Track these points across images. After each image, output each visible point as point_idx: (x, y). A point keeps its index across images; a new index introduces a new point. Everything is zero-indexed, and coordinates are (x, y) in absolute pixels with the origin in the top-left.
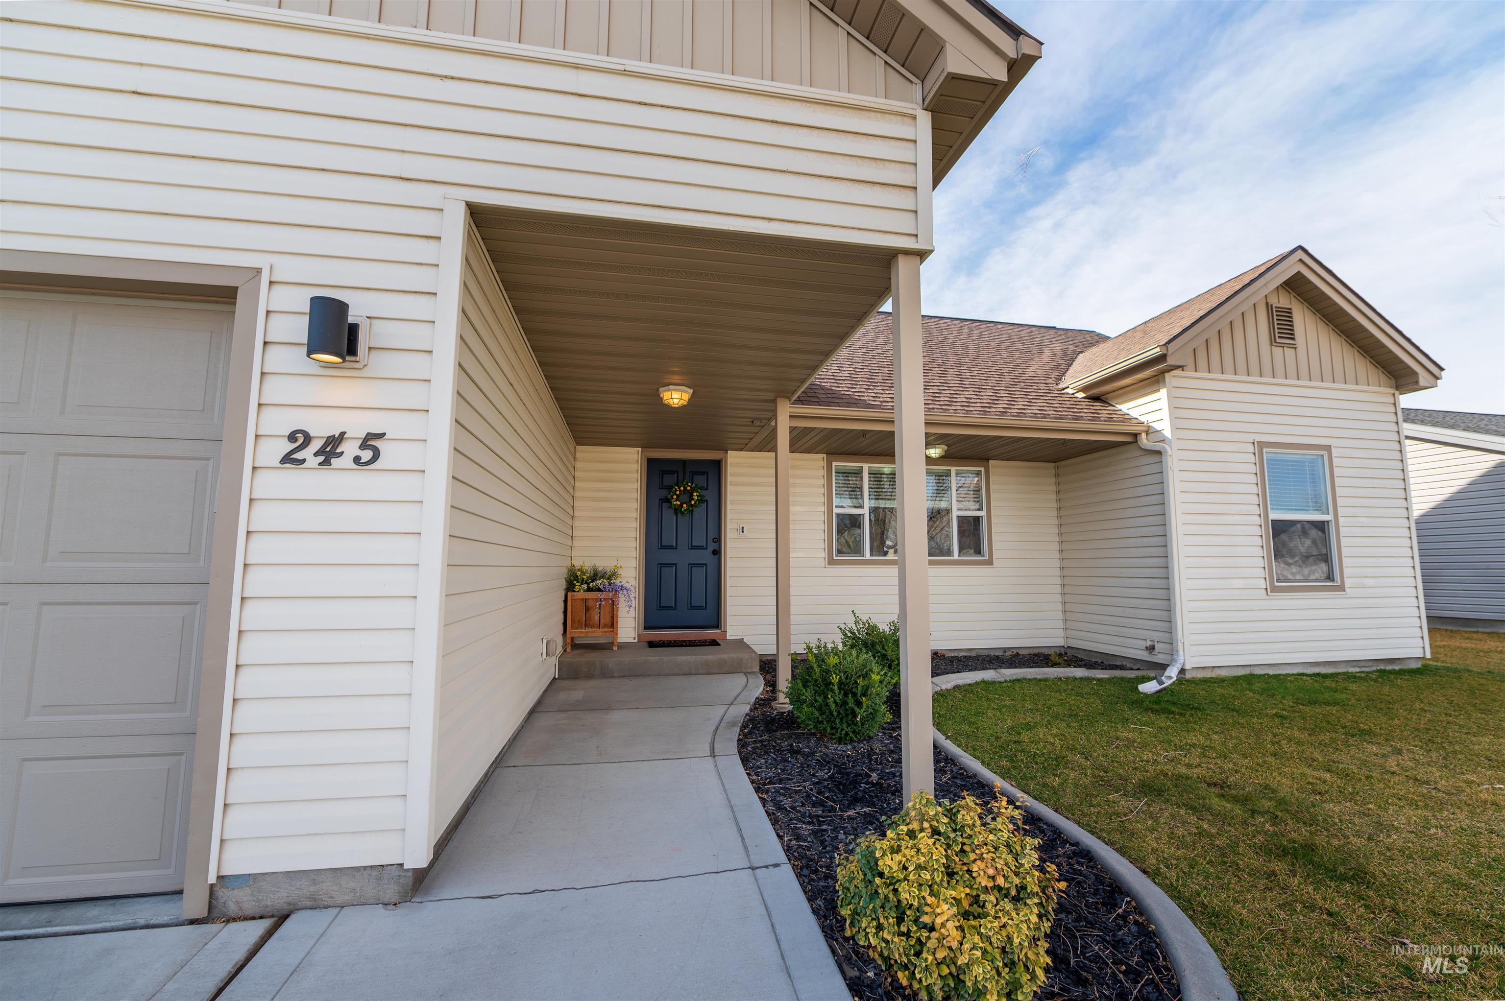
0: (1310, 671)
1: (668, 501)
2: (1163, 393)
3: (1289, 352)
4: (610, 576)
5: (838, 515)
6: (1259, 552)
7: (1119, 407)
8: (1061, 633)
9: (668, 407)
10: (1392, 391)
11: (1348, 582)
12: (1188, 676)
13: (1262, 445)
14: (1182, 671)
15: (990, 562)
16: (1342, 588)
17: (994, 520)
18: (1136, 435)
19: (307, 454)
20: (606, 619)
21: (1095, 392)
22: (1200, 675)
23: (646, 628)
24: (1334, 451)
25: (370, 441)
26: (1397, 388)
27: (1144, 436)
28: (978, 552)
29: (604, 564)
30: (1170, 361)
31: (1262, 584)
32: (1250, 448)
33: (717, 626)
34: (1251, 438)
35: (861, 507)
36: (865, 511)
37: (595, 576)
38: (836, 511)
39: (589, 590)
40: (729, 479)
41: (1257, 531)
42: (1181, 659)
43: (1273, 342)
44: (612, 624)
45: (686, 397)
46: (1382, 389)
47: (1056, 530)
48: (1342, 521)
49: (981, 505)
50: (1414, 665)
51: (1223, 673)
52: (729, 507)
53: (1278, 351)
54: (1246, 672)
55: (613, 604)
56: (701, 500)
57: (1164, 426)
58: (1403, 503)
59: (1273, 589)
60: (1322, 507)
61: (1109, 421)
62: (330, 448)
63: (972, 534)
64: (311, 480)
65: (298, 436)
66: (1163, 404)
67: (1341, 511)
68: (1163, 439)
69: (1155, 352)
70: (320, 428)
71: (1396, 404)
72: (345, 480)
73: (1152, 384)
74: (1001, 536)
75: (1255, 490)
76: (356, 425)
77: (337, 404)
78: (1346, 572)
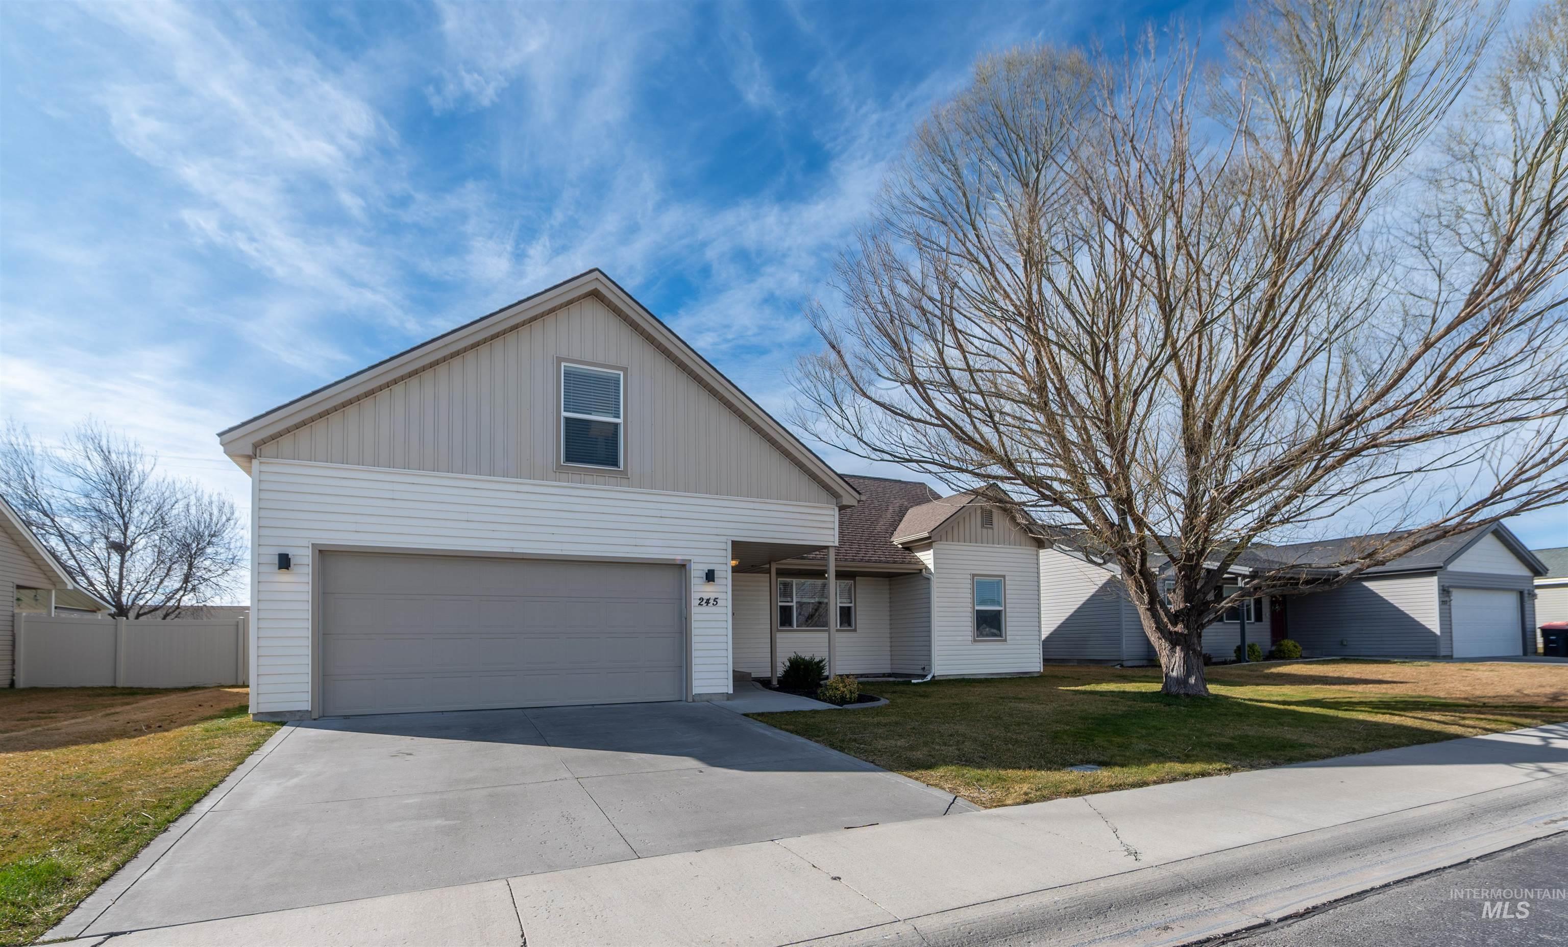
0: (989, 677)
2: (931, 551)
3: (990, 531)
5: (780, 606)
6: (970, 624)
7: (918, 554)
8: (889, 666)
10: (1036, 548)
11: (1008, 637)
12: (937, 678)
13: (974, 575)
14: (934, 677)
15: (855, 630)
16: (1005, 640)
17: (858, 609)
18: (921, 570)
19: (703, 602)
21: (906, 545)
22: (941, 678)
24: (1007, 578)
25: (715, 600)
26: (1039, 547)
27: (924, 570)
28: (850, 625)
30: (933, 539)
31: (970, 638)
32: (969, 577)
34: (969, 572)
35: (792, 602)
36: (794, 604)
38: (779, 604)
41: (970, 615)
42: (933, 671)
43: (983, 526)
46: (1033, 547)
47: (888, 613)
48: (1007, 610)
49: (851, 598)
50: (1036, 675)
51: (951, 678)
53: (985, 531)
54: (962, 677)
57: (931, 566)
58: (1037, 601)
59: (975, 641)
60: (999, 604)
61: (910, 563)
62: (708, 602)
63: (846, 616)
64: (704, 609)
65: (701, 599)
66: (931, 556)
67: (1007, 605)
68: (931, 573)
69: (927, 535)
70: (706, 597)
71: (1037, 555)
72: (710, 609)
73: (928, 546)
74: (861, 617)
75: (970, 596)
76: (713, 596)
77: (709, 591)
78: (1008, 633)
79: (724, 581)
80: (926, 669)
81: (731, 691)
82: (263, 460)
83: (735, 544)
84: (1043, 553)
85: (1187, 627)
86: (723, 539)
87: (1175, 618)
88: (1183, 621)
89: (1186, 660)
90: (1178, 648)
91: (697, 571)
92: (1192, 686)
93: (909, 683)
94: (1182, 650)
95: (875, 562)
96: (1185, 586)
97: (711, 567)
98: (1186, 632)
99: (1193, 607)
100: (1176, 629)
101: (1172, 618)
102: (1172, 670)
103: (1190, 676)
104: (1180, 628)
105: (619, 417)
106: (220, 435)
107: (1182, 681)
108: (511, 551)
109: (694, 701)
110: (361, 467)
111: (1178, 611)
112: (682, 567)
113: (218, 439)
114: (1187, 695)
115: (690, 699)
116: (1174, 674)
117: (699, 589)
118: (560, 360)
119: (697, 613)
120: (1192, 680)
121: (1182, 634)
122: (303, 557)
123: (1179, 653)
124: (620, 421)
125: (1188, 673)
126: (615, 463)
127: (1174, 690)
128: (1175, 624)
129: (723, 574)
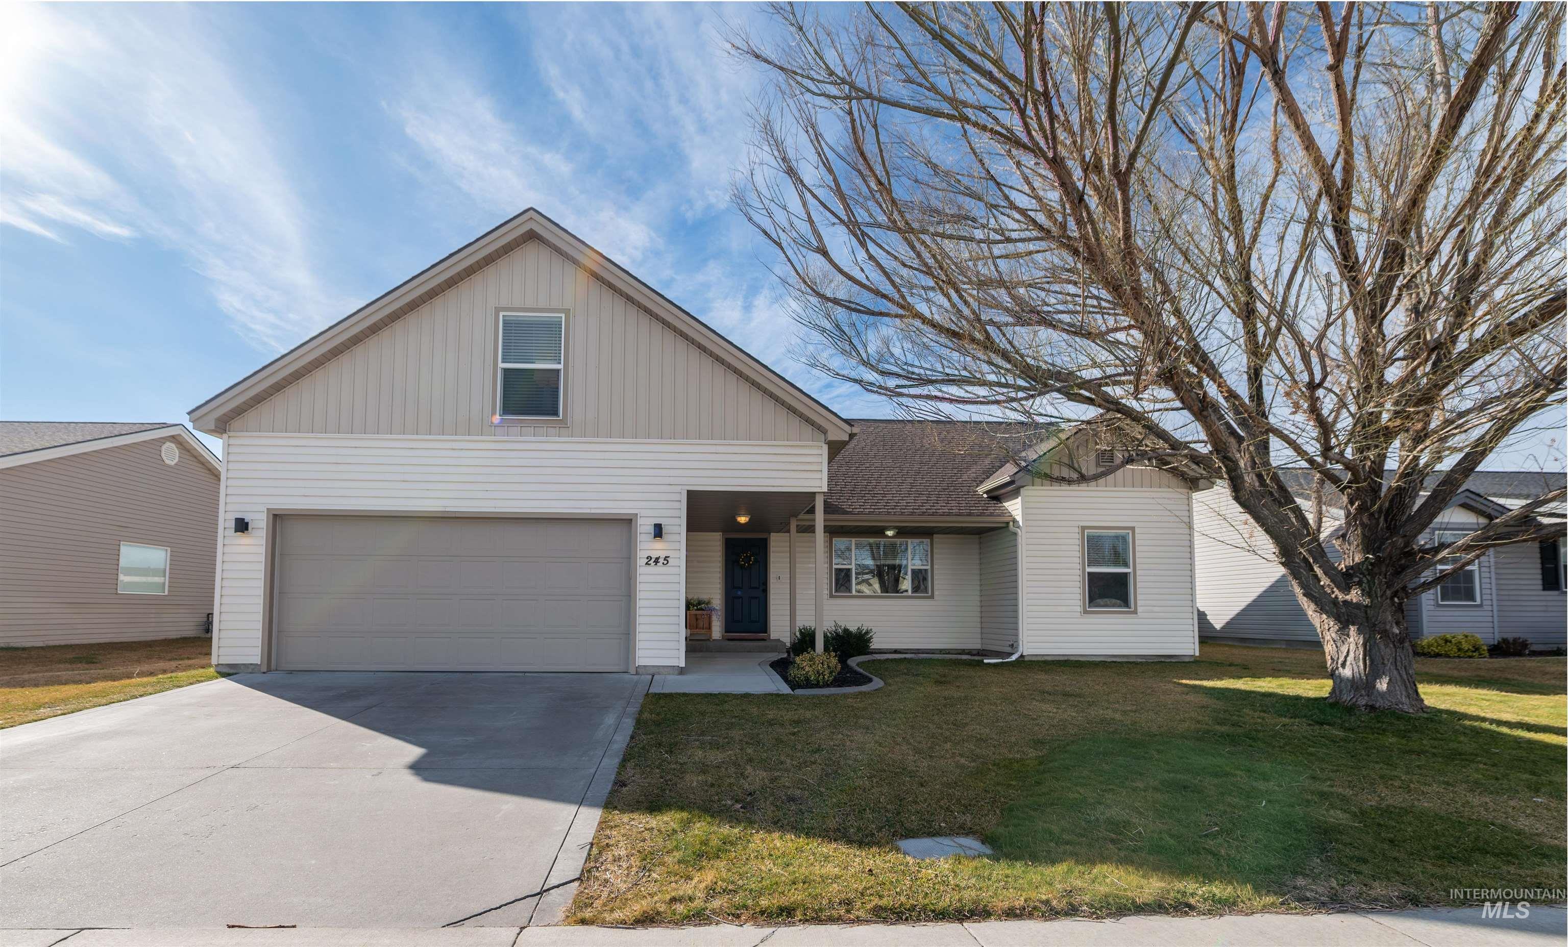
0: (1109, 660)
1: (738, 562)
2: (1019, 500)
4: (708, 603)
5: (836, 569)
6: (1078, 591)
7: (1001, 504)
8: (979, 641)
9: (739, 523)
10: (1186, 491)
11: (1140, 609)
12: (1026, 659)
13: (1083, 528)
14: (1022, 656)
15: (932, 597)
16: (1135, 614)
17: (935, 572)
18: (1008, 523)
19: (651, 562)
20: (706, 625)
21: (991, 494)
22: (1034, 659)
23: (726, 632)
24: (1137, 531)
25: (666, 558)
26: (1191, 489)
27: (1011, 523)
28: (926, 591)
29: (704, 597)
30: (1017, 484)
31: (1079, 609)
32: (1077, 530)
33: (766, 632)
34: (1077, 524)
35: (851, 564)
36: (853, 567)
37: (700, 603)
38: (835, 567)
39: (698, 610)
40: (772, 549)
41: (1078, 578)
42: (1021, 649)
43: (1098, 464)
44: (710, 628)
45: (747, 519)
46: (1179, 490)
47: (978, 578)
48: (1138, 573)
49: (927, 563)
50: (1187, 660)
51: (1049, 658)
52: (772, 565)
54: (1066, 658)
55: (710, 617)
56: (756, 561)
57: (1019, 518)
58: (1189, 561)
59: (1085, 612)
60: (1126, 565)
61: (991, 515)
62: (657, 561)
63: (921, 581)
64: (652, 569)
65: (649, 558)
66: (1019, 506)
67: (1138, 567)
68: (1019, 527)
69: (1008, 479)
70: (654, 555)
71: (1189, 499)
72: (660, 569)
73: (1016, 493)
74: (940, 582)
75: (1079, 554)
76: (662, 555)
77: (658, 548)
78: (1139, 603)
79: (676, 537)
80: (1014, 646)
81: (683, 664)
82: (231, 434)
83: (689, 493)
84: (1196, 496)
85: (1367, 593)
86: (678, 488)
87: (1346, 579)
88: (1359, 583)
89: (1369, 650)
90: (1353, 629)
91: (645, 526)
92: (1382, 695)
93: (980, 663)
94: (1359, 632)
95: (943, 514)
96: (1363, 525)
97: (658, 521)
98: (1367, 601)
99: (1379, 561)
100: (1348, 597)
101: (1339, 578)
102: (1344, 665)
103: (1380, 677)
104: (1354, 595)
105: (560, 363)
106: (189, 413)
107: (1365, 685)
108: (443, 510)
109: (637, 674)
110: (311, 435)
111: (1352, 568)
112: (627, 522)
113: (188, 416)
114: (1372, 708)
115: (633, 671)
116: (1347, 672)
117: (647, 547)
118: (498, 310)
119: (645, 576)
120: (1382, 685)
121: (1358, 606)
122: (260, 522)
123: (1354, 640)
124: (561, 367)
125: (1374, 669)
126: (556, 413)
127: (1346, 697)
128: (1347, 589)
129: (676, 529)
